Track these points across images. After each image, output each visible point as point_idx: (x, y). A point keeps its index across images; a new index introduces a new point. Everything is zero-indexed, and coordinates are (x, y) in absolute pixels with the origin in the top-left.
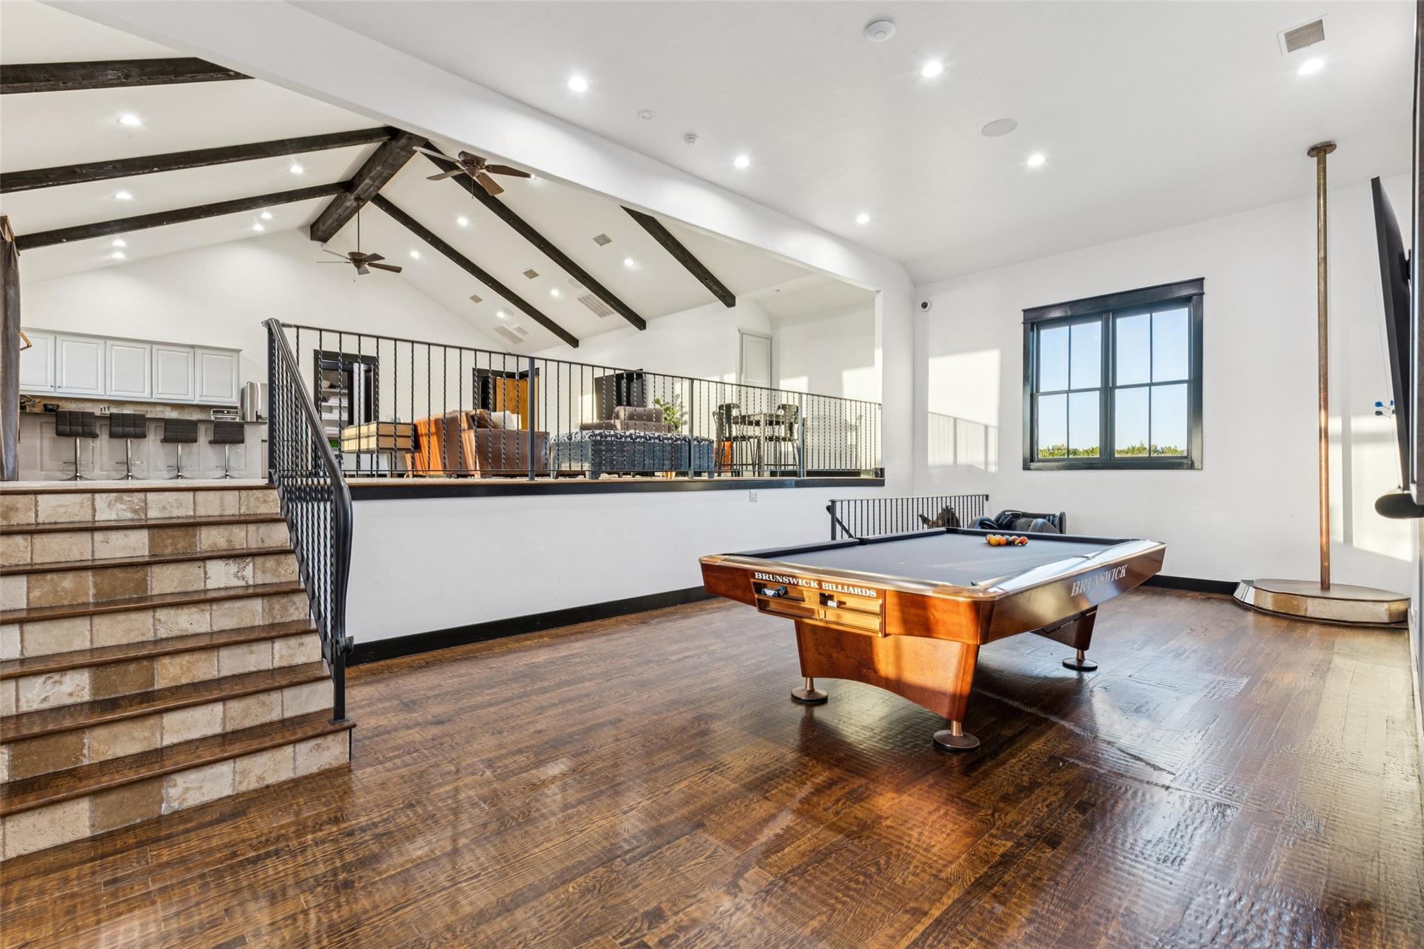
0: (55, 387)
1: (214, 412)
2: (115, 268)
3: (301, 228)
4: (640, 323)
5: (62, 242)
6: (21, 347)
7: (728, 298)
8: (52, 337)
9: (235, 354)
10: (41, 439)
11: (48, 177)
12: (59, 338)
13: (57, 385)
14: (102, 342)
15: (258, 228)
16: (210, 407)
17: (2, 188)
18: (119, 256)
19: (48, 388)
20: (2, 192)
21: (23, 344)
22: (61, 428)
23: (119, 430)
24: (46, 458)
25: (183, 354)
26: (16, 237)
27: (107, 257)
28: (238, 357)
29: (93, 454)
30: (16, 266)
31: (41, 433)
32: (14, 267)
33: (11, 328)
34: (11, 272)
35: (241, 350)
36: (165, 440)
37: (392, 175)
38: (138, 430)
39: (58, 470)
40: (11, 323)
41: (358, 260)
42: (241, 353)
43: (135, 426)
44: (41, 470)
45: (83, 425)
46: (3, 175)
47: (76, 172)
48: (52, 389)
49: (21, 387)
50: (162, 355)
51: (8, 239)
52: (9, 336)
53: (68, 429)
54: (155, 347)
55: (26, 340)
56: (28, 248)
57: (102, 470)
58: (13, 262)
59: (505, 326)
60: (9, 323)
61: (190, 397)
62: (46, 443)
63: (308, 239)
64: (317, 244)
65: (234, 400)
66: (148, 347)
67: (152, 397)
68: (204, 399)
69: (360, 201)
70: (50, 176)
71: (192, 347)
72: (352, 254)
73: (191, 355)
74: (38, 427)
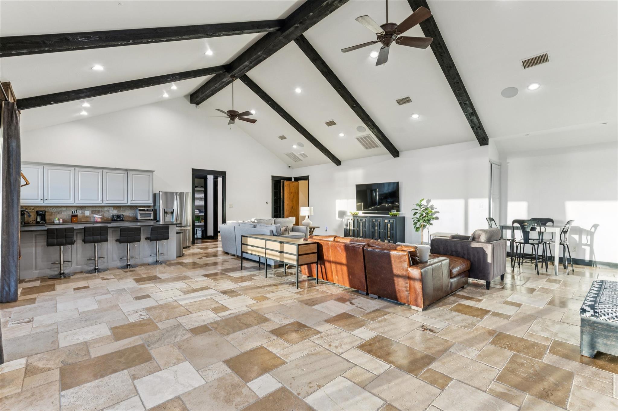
0: (44, 200)
1: (139, 210)
2: (81, 121)
3: (186, 96)
4: (395, 153)
5: (51, 104)
6: (21, 185)
7: (483, 140)
8: (41, 167)
9: (151, 174)
10: (36, 247)
11: (44, 43)
12: (46, 168)
13: (45, 199)
14: (73, 169)
15: (166, 95)
16: (136, 207)
17: (2, 50)
18: (84, 113)
19: (39, 201)
20: (2, 56)
21: (23, 182)
22: (51, 241)
23: (91, 238)
24: (39, 260)
25: (121, 175)
26: (18, 101)
27: (77, 115)
28: (153, 175)
29: (72, 254)
30: (17, 123)
31: (36, 243)
32: (15, 124)
33: (13, 174)
34: (13, 127)
35: (154, 171)
36: (119, 241)
37: (265, 58)
38: (103, 237)
39: (48, 269)
40: (13, 171)
41: (233, 115)
42: (154, 173)
43: (101, 235)
44: (36, 269)
45: (66, 237)
46: (2, 38)
47: (68, 40)
48: (42, 201)
49: (21, 201)
50: (109, 176)
51: (11, 100)
52: (12, 181)
53: (55, 241)
54: (105, 171)
55: (25, 179)
56: (26, 108)
57: (77, 264)
58: (15, 119)
59: (294, 153)
60: (11, 170)
61: (125, 201)
62: (39, 250)
63: (189, 103)
64: (194, 105)
65: (150, 202)
66: (100, 171)
67: (103, 203)
68: (133, 202)
69: (234, 77)
70: (47, 42)
71: (126, 170)
72: (229, 112)
73: (126, 175)
74: (34, 239)
